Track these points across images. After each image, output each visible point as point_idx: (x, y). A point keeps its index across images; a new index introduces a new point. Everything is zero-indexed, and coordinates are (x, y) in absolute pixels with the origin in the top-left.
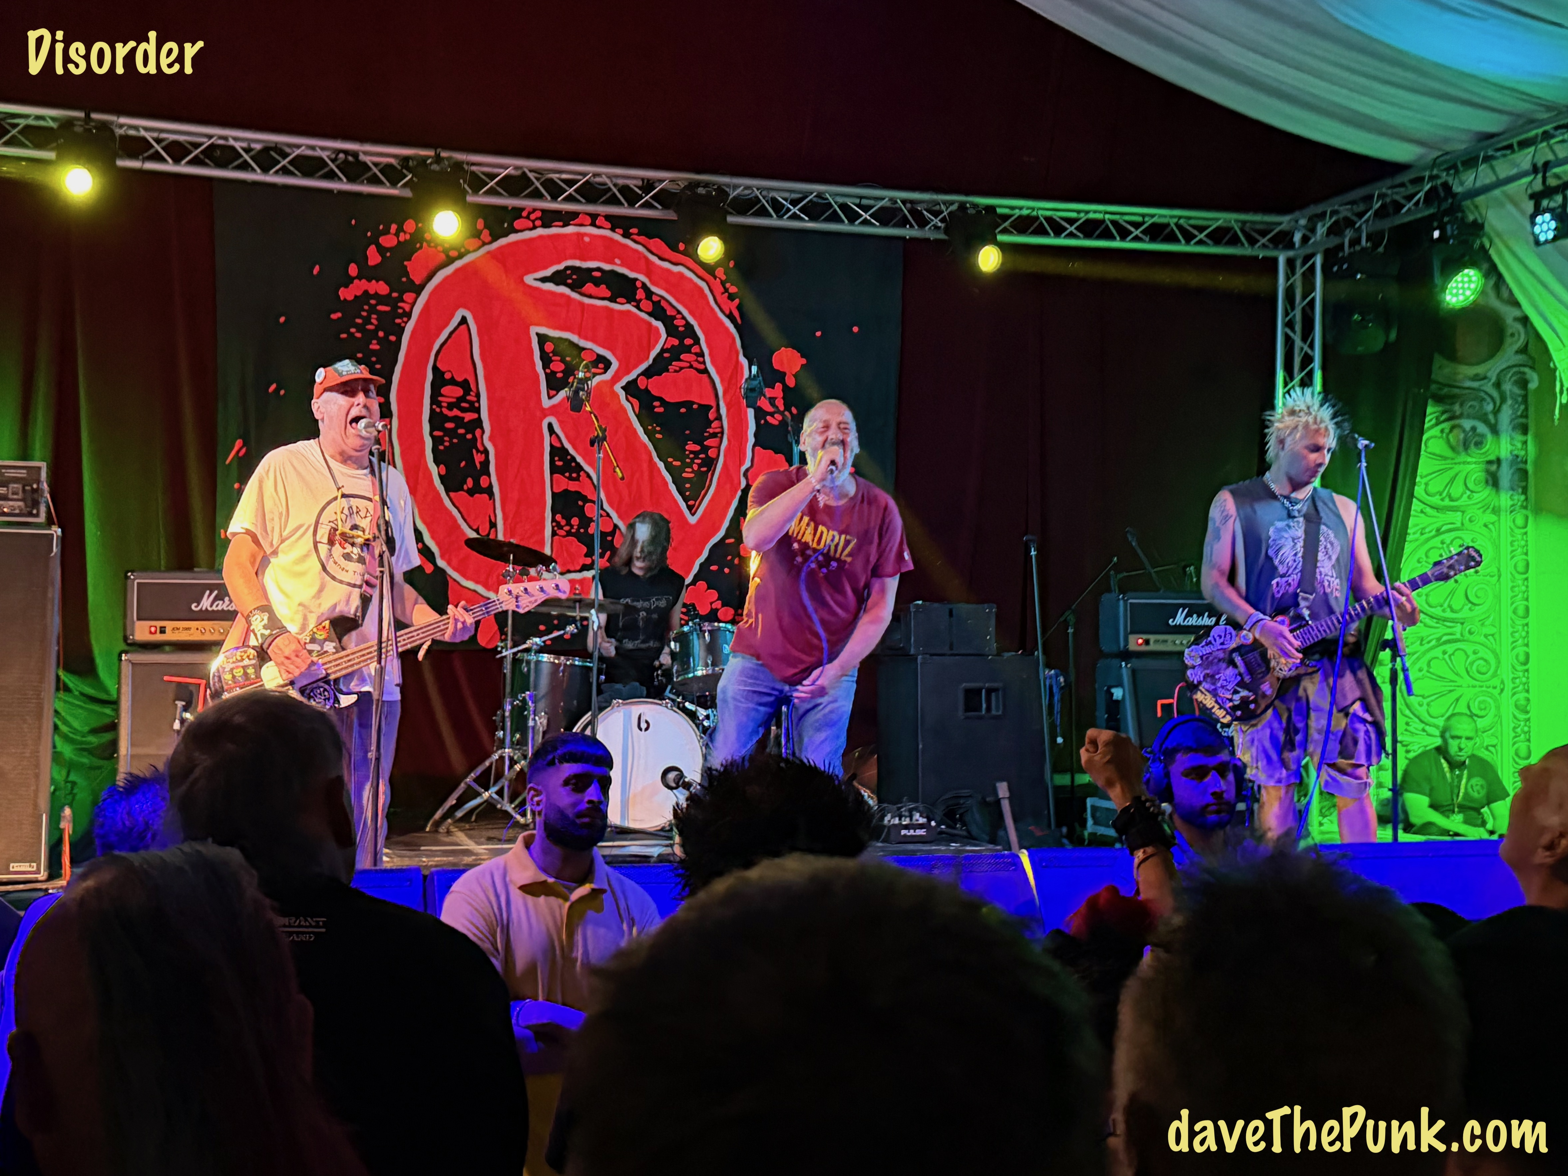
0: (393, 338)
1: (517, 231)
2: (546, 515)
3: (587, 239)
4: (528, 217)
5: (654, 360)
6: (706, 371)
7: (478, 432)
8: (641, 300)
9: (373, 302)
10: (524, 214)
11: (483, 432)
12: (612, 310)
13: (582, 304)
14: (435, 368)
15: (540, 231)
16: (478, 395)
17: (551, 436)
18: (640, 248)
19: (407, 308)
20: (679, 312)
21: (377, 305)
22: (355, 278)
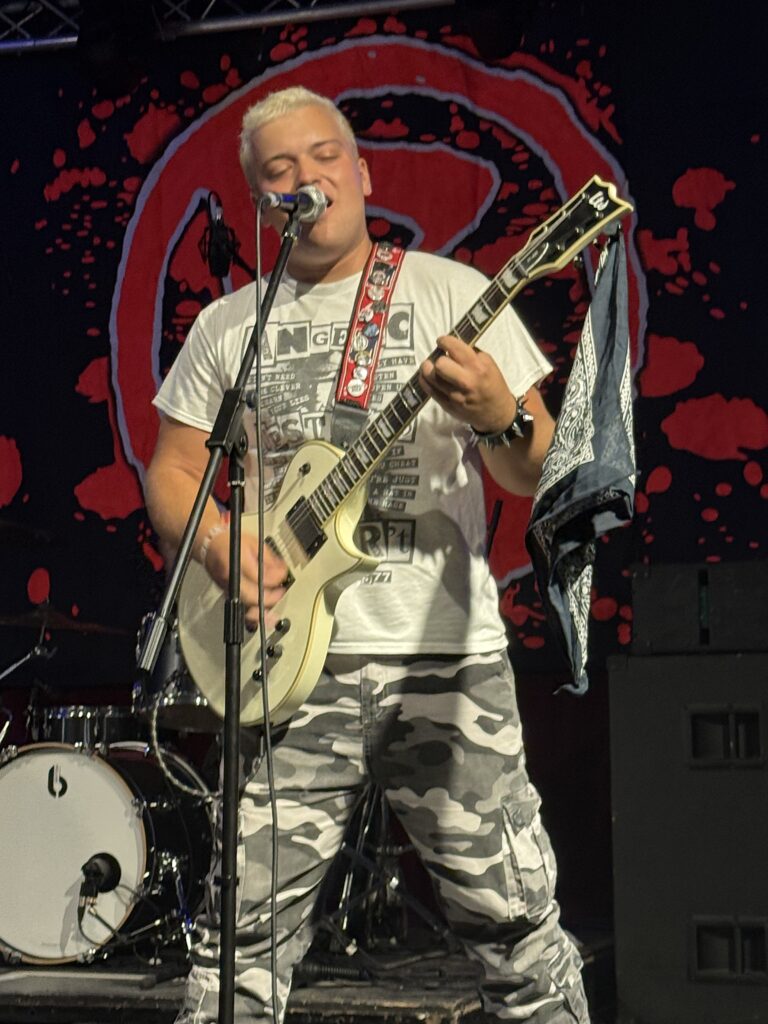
0: (111, 244)
1: (273, 64)
3: (372, 55)
4: (288, 40)
5: (482, 221)
8: (457, 133)
9: (86, 198)
10: (283, 36)
12: (413, 155)
13: (369, 153)
14: (169, 280)
15: (306, 57)
18: (454, 54)
19: (128, 198)
20: (520, 142)
21: (91, 201)
22: (61, 169)
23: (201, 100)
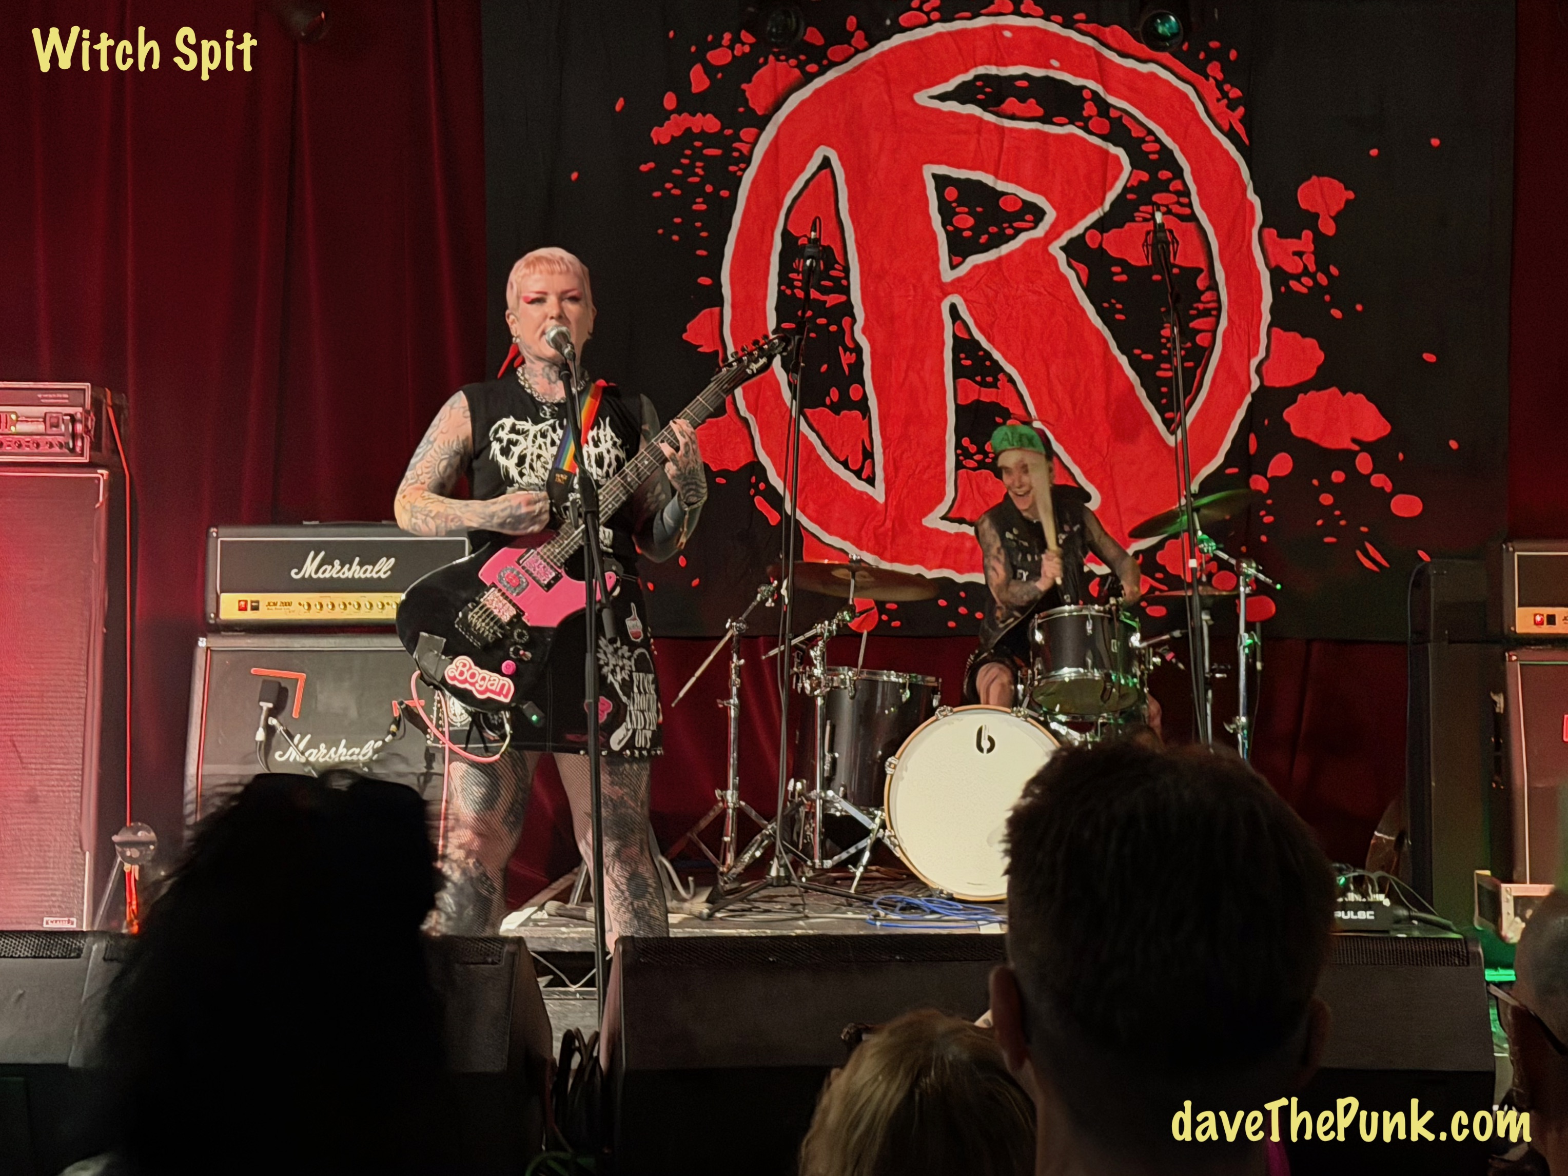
0: (724, 193)
1: (903, 30)
2: (947, 438)
3: (1008, 34)
4: (920, 9)
5: (1113, 205)
6: (1193, 218)
7: (846, 321)
8: (1090, 117)
9: (697, 144)
10: (914, 4)
11: (854, 321)
12: (1046, 135)
13: (1001, 130)
14: (785, 234)
15: (938, 27)
16: (846, 270)
17: (954, 323)
18: (1089, 41)
19: (745, 149)
20: (1150, 132)
21: (703, 147)
22: (672, 112)
23: (826, 57)
